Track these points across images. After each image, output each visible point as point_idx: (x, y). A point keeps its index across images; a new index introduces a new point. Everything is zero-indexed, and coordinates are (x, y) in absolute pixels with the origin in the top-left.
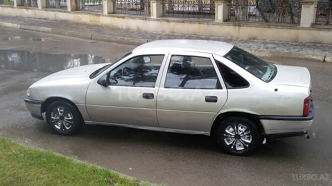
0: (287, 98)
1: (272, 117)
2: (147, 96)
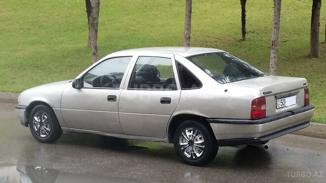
0: (234, 100)
1: (220, 120)
2: (112, 98)
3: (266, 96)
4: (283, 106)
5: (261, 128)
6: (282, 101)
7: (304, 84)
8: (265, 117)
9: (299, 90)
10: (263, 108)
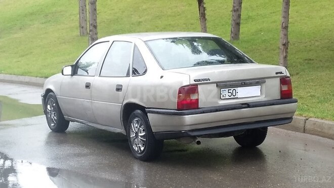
2: (88, 86)
3: (200, 84)
4: (232, 97)
5: (189, 119)
6: (231, 91)
7: (277, 73)
8: (198, 108)
9: (266, 80)
10: (194, 97)
